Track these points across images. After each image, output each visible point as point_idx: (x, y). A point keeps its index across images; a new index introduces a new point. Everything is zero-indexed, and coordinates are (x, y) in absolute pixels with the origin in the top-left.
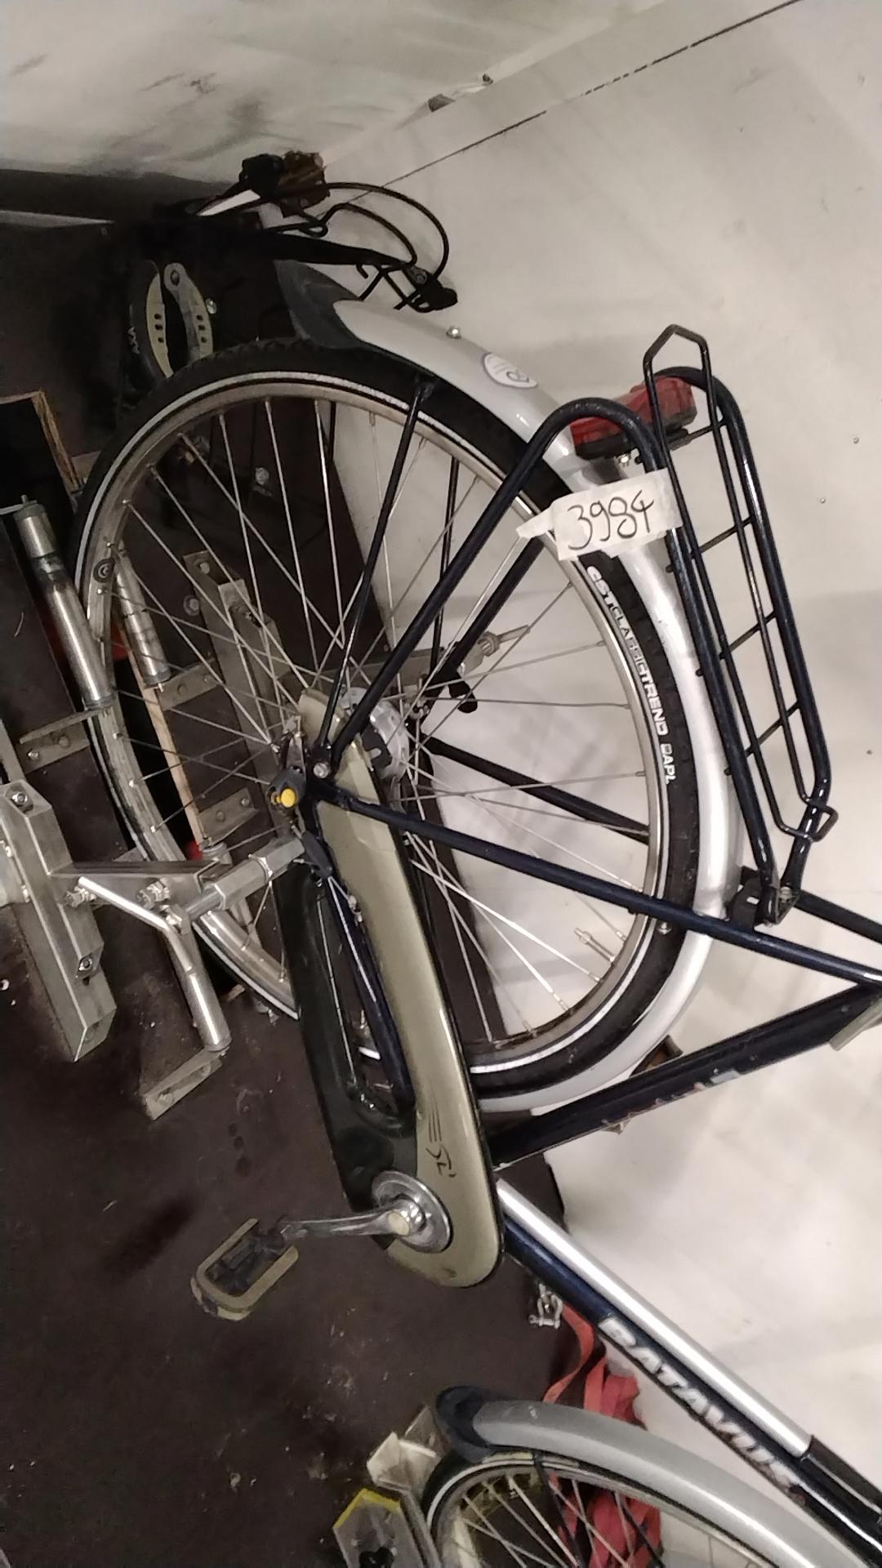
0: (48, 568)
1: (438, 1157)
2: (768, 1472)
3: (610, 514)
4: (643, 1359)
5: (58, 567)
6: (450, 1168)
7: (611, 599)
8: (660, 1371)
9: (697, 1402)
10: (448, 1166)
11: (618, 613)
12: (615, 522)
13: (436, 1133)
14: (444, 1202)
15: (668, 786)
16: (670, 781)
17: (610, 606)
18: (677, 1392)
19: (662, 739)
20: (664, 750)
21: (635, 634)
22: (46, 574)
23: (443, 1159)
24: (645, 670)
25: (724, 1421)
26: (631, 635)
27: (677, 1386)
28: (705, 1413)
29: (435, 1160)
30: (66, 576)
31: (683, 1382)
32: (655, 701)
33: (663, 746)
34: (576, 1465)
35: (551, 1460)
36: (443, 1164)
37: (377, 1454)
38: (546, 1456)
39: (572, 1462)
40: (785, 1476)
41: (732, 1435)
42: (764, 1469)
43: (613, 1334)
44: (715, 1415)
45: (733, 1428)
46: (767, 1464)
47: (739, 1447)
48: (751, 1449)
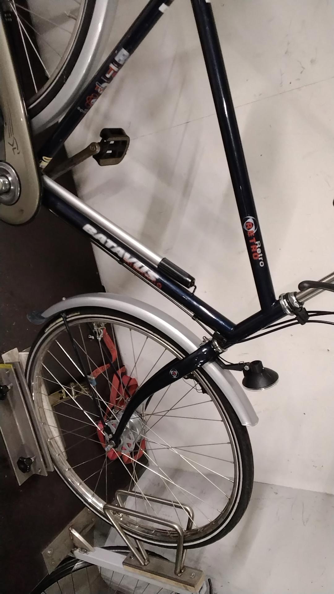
1: (12, 145)
2: (147, 276)
4: (100, 238)
6: (18, 149)
8: (106, 242)
9: (121, 252)
10: (17, 149)
14: (17, 171)
23: (15, 146)
25: (130, 258)
27: (113, 247)
28: (124, 255)
29: (12, 148)
31: (115, 245)
34: (79, 313)
35: (70, 316)
36: (15, 148)
37: (7, 353)
38: (68, 315)
39: (77, 312)
40: (154, 276)
41: (133, 263)
42: (146, 275)
43: (88, 230)
44: (127, 256)
45: (134, 260)
46: (147, 272)
47: (136, 268)
48: (140, 268)
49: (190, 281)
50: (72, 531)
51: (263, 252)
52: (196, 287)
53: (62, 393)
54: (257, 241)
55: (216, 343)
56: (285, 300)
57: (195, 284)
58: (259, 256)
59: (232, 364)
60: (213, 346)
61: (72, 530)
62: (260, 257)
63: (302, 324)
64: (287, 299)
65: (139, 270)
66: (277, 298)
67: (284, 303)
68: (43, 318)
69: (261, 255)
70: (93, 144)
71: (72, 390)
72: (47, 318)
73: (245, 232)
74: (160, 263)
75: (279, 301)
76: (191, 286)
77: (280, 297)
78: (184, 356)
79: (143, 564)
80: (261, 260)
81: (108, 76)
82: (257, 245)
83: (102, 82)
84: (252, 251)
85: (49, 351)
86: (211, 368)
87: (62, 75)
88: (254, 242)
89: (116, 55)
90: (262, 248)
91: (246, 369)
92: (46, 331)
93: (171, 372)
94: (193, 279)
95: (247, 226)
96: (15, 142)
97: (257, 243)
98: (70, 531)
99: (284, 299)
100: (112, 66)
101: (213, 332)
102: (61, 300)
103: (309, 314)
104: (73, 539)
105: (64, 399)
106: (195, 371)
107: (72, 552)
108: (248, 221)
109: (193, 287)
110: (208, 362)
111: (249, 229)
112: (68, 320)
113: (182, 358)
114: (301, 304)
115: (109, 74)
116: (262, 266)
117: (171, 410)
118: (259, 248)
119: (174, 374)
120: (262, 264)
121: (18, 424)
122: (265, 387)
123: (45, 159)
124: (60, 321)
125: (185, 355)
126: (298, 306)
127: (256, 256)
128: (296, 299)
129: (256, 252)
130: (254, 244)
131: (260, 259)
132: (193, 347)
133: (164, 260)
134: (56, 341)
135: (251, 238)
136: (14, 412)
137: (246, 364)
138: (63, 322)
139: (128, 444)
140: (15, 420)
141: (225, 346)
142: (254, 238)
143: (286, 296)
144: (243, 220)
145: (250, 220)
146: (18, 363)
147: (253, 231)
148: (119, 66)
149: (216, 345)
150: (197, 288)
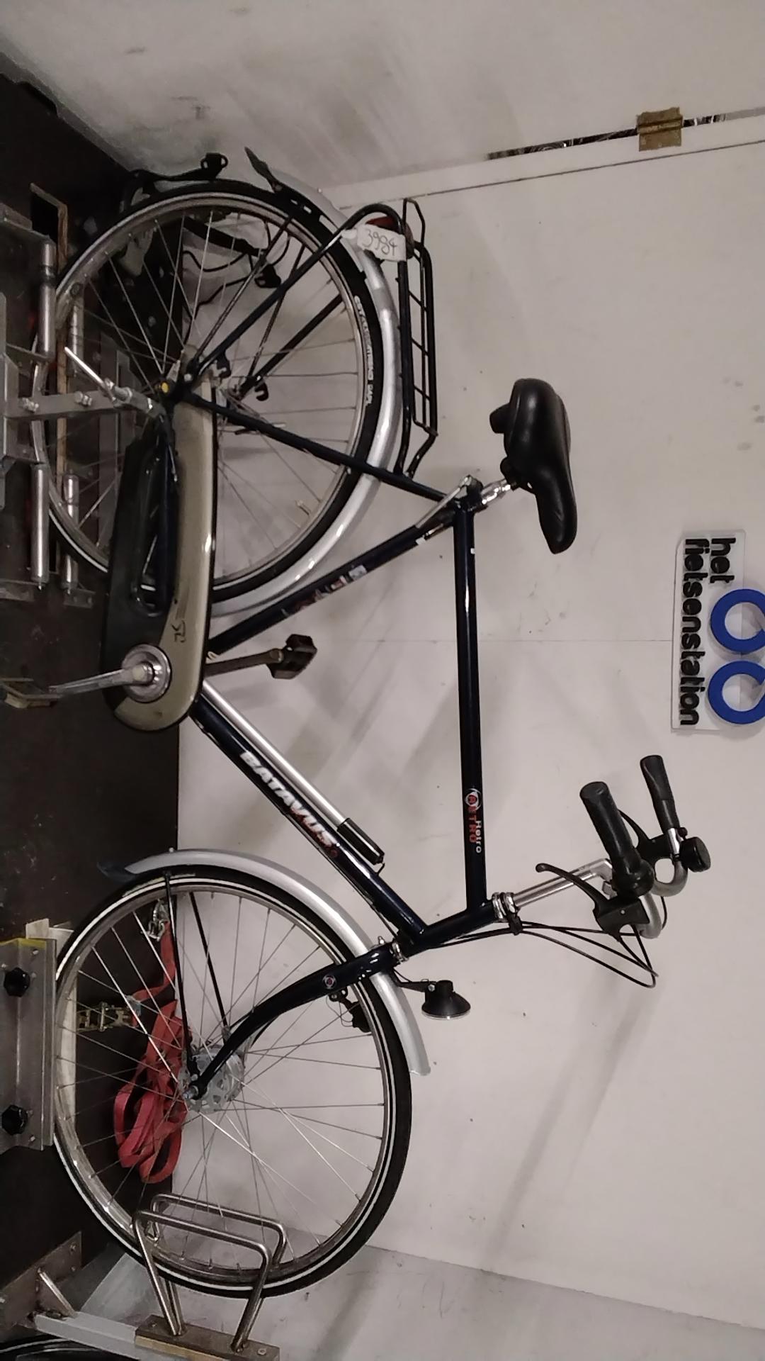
0: (47, 272)
1: (177, 630)
2: (320, 838)
3: (380, 240)
4: (262, 774)
5: (53, 274)
6: (182, 636)
7: (362, 312)
8: (271, 781)
9: (288, 798)
11: (364, 319)
12: (381, 245)
13: (182, 613)
14: (171, 662)
15: (366, 407)
16: (369, 404)
17: (361, 316)
18: (278, 793)
19: (370, 382)
20: (369, 388)
21: (369, 329)
22: (46, 276)
23: (181, 631)
24: (370, 348)
25: (301, 809)
26: (367, 330)
27: (279, 789)
28: (291, 804)
29: (175, 632)
30: (55, 282)
31: (282, 787)
32: (370, 362)
33: (369, 386)
34: (193, 875)
35: (177, 877)
36: (179, 634)
37: (35, 922)
38: (174, 875)
39: (192, 873)
40: (329, 839)
41: (304, 817)
42: (318, 836)
43: (248, 760)
44: (297, 805)
45: (305, 812)
46: (320, 833)
47: (307, 823)
48: (313, 825)
49: (378, 854)
50: (41, 1275)
51: (482, 835)
52: (384, 865)
53: (86, 1016)
54: (477, 820)
55: (397, 946)
56: (499, 900)
57: (384, 861)
58: (478, 838)
59: (410, 982)
60: (393, 950)
61: (41, 1273)
62: (479, 840)
63: (515, 935)
64: (502, 900)
65: (310, 828)
66: (489, 898)
67: (497, 903)
68: (130, 874)
69: (480, 838)
70: (275, 650)
71: (101, 1015)
72: (136, 875)
73: (466, 807)
74: (343, 823)
75: (491, 901)
76: (379, 862)
77: (493, 895)
78: (345, 960)
79: (175, 1333)
80: (478, 845)
81: (333, 587)
82: (477, 824)
83: (323, 591)
84: (471, 831)
85: (113, 930)
86: (382, 983)
87: (272, 567)
88: (474, 821)
89: (351, 569)
90: (482, 830)
91: (430, 989)
92: (126, 894)
93: (326, 979)
94: (382, 853)
95: (469, 800)
96: (182, 627)
97: (478, 822)
98: (38, 1274)
99: (498, 898)
100: (342, 579)
101: (396, 930)
102: (167, 851)
103: (524, 925)
104: (38, 1293)
105: (87, 1028)
106: (355, 985)
107: (31, 1317)
108: (472, 794)
109: (381, 865)
110: (379, 973)
111: (471, 804)
112: (171, 882)
113: (340, 963)
114: (517, 909)
115: (335, 584)
116: (478, 852)
117: (303, 1044)
118: (478, 829)
119: (329, 982)
120: (479, 849)
121: (18, 1049)
122: (452, 1016)
123: (212, 655)
124: (159, 883)
125: (346, 958)
126: (513, 910)
127: (473, 838)
128: (514, 902)
129: (475, 833)
130: (473, 823)
131: (477, 842)
132: (360, 949)
133: (347, 820)
134: (135, 914)
135: (472, 815)
136: (19, 1025)
137: (432, 983)
138: (164, 884)
139: (215, 1097)
140: (16, 1040)
141: (409, 951)
142: (475, 816)
143: (502, 896)
144: (466, 791)
145: (475, 793)
146: (54, 941)
147: (475, 807)
148: (350, 580)
149: (396, 950)
150: (385, 867)
